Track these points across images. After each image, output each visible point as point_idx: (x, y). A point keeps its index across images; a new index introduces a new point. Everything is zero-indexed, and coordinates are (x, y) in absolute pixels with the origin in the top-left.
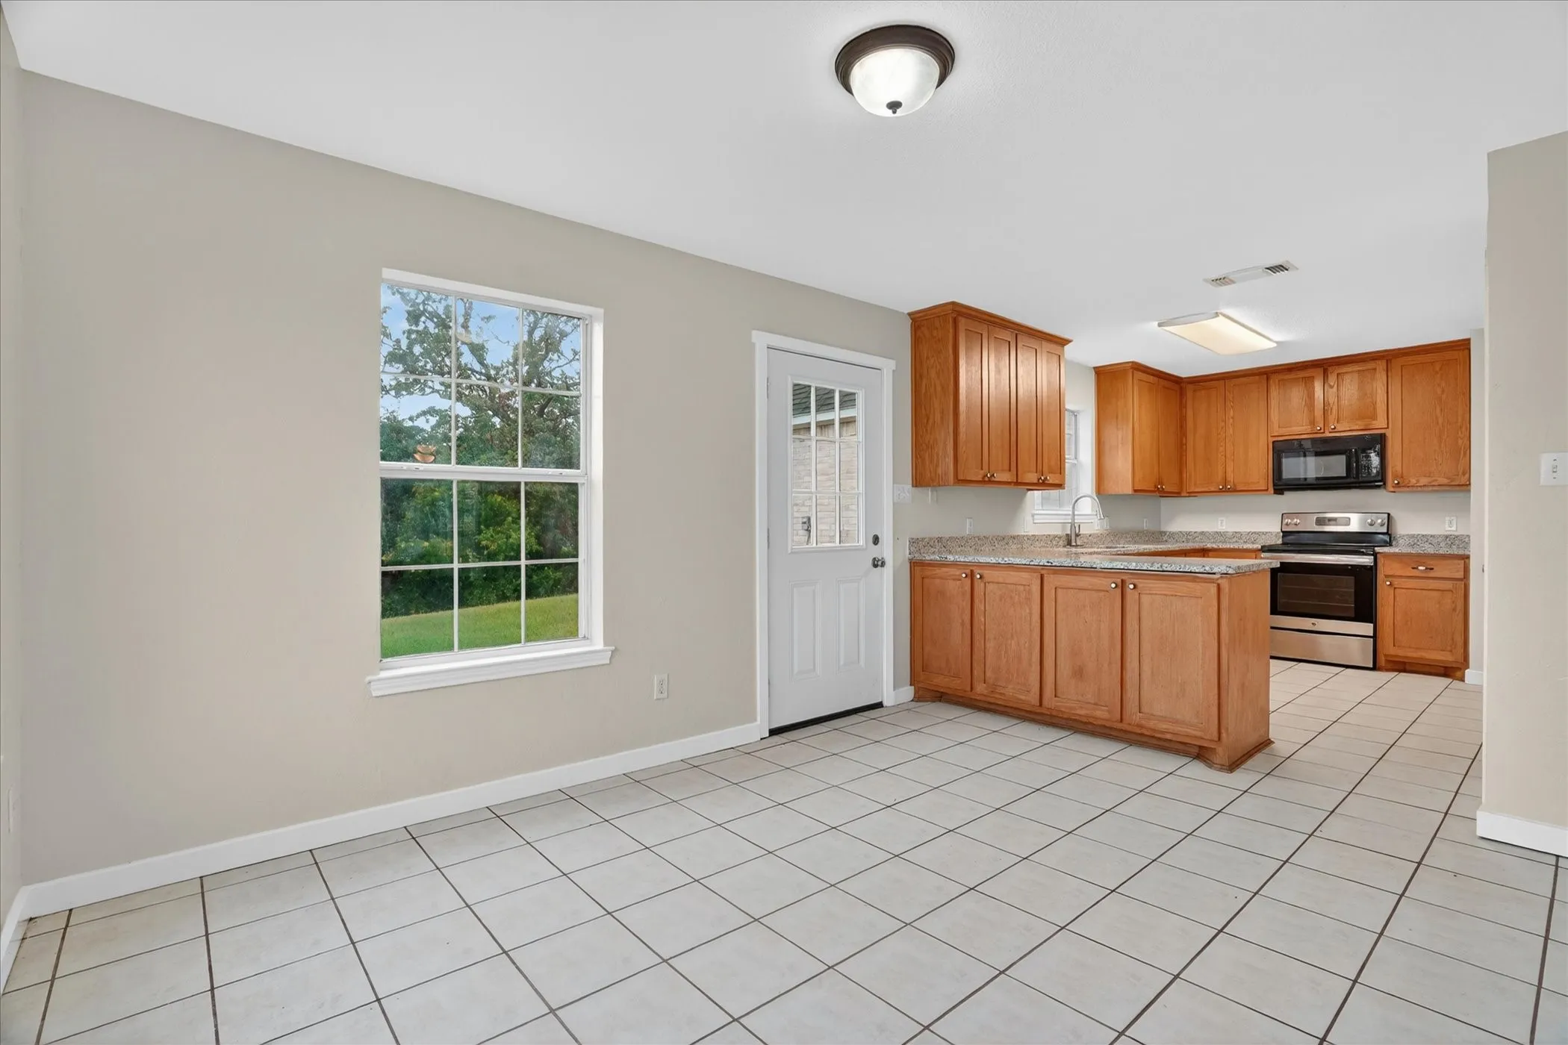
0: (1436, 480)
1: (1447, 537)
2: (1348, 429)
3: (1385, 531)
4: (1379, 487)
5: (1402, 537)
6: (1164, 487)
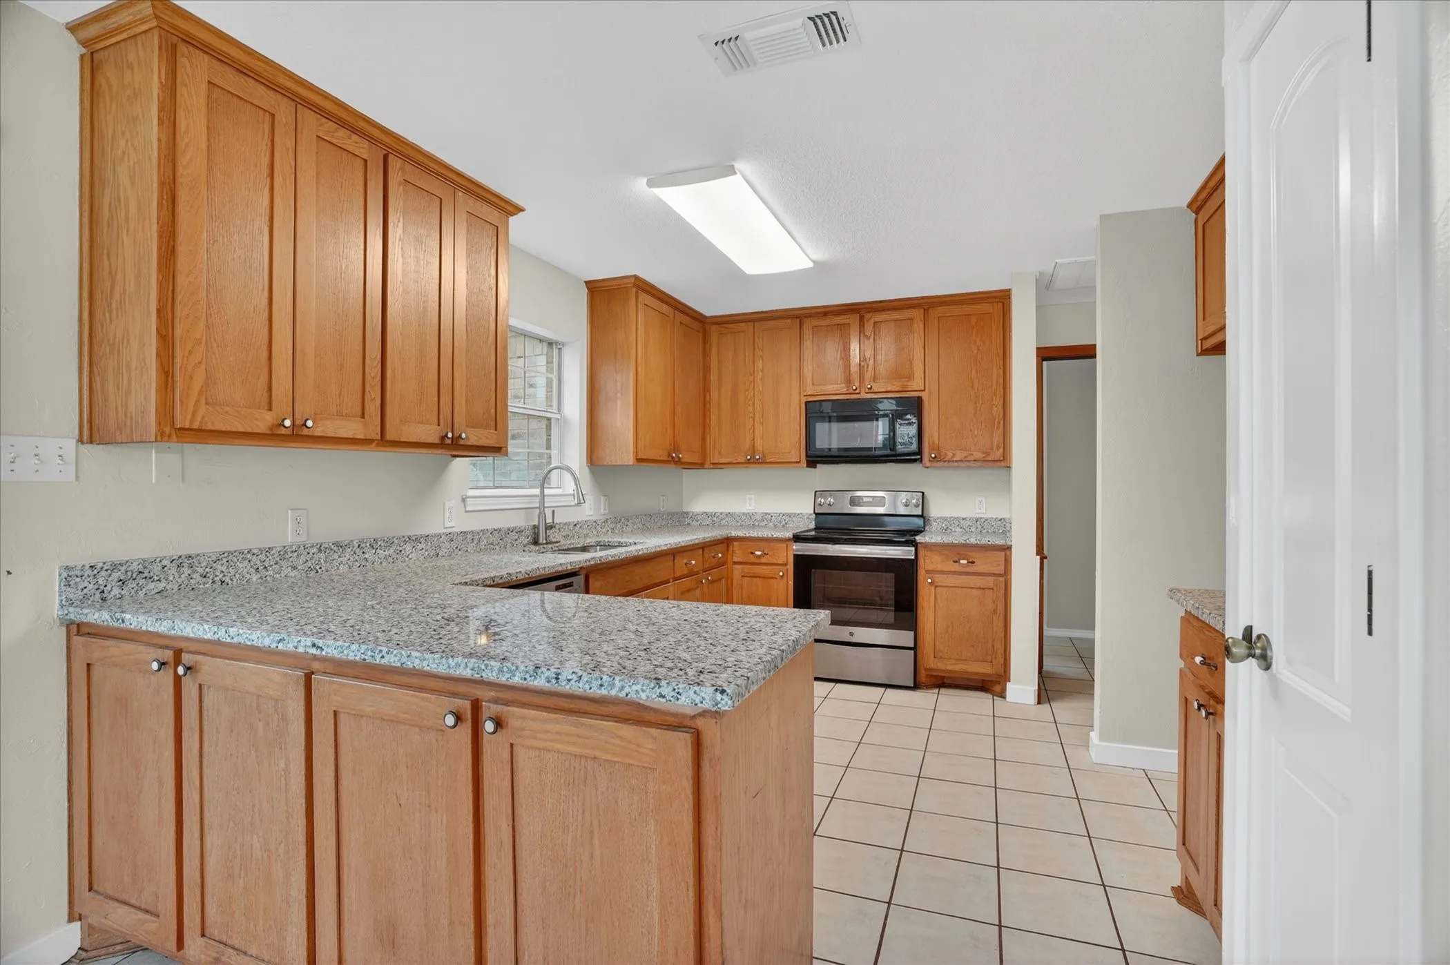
0: (971, 455)
1: (977, 520)
2: (885, 389)
3: (920, 514)
4: (915, 461)
5: (935, 520)
6: (681, 456)
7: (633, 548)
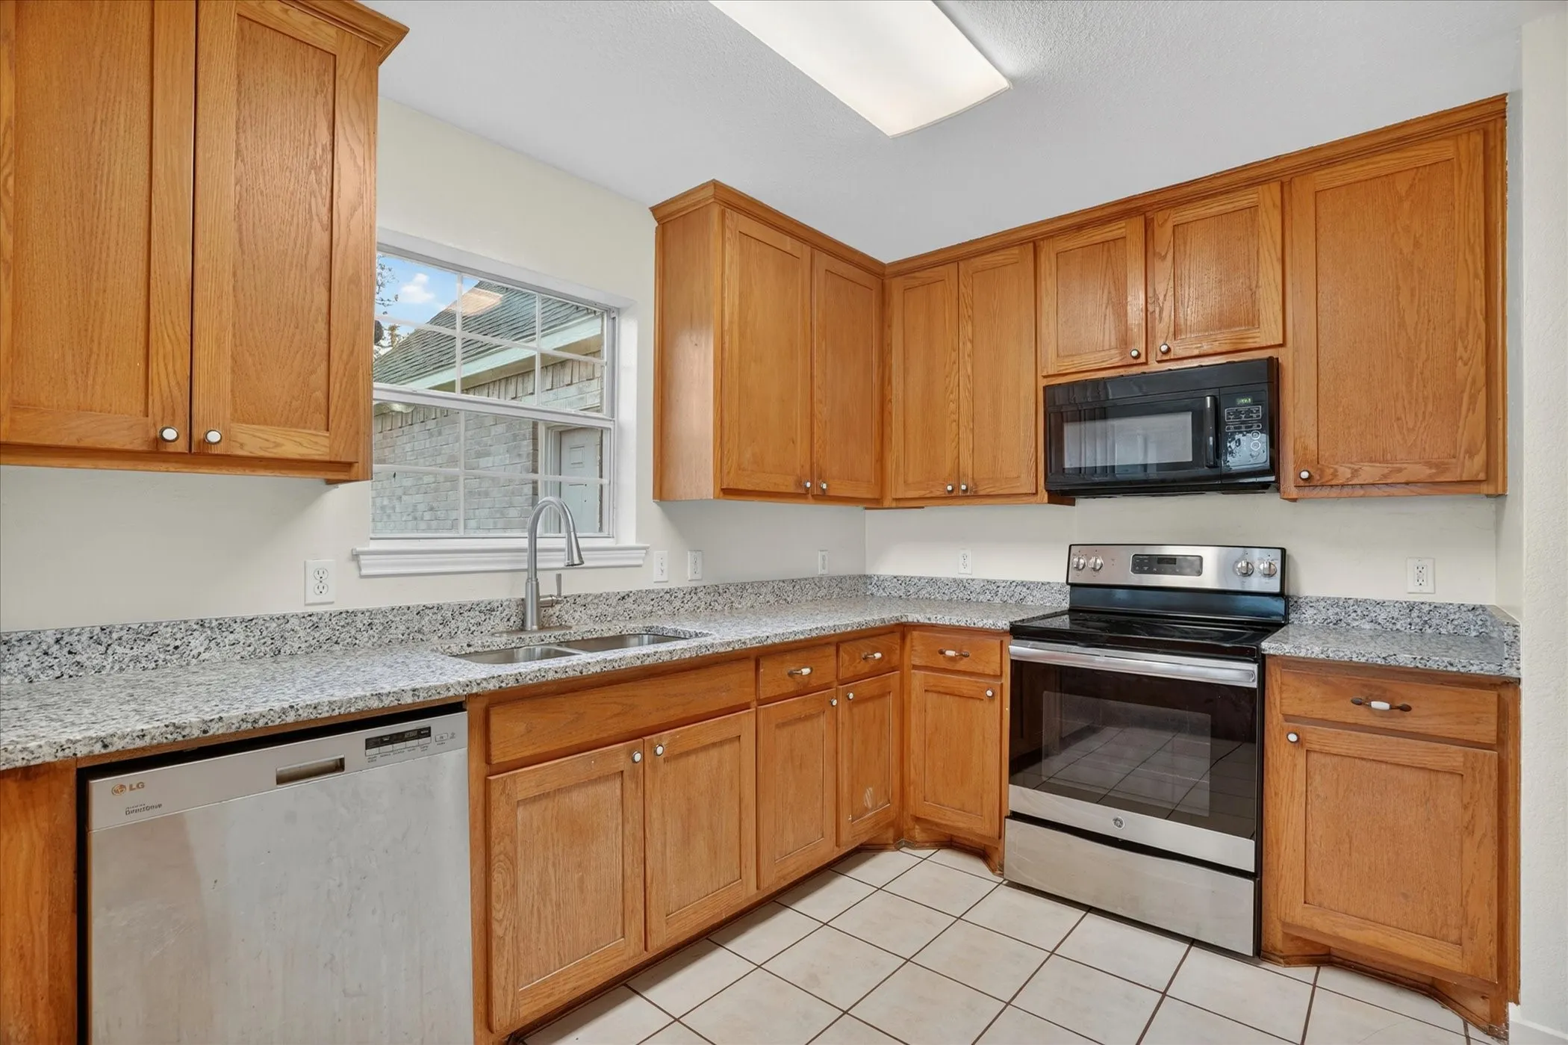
0: (1400, 470)
1: (1411, 607)
2: (1196, 352)
3: (1277, 590)
4: (1265, 486)
5: (1313, 603)
6: (824, 486)
7: (694, 643)
